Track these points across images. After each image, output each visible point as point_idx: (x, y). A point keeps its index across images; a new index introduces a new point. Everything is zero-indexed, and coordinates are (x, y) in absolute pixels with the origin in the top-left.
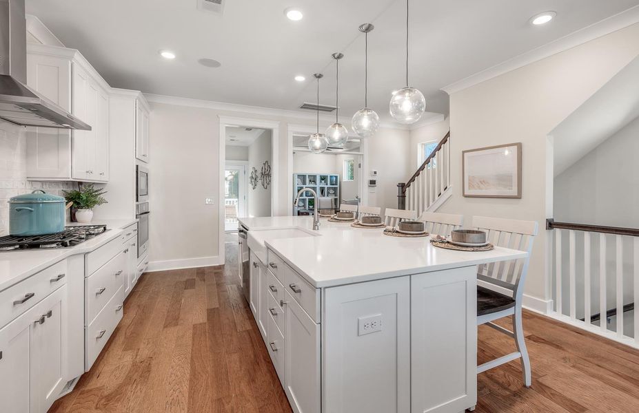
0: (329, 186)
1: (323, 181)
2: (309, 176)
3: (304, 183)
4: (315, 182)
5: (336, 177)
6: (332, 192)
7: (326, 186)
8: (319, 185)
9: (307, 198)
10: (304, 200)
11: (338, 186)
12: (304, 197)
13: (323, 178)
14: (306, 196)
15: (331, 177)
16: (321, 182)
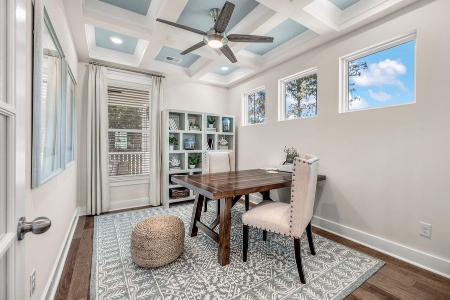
0: (221, 133)
1: (211, 126)
2: (189, 115)
3: (181, 127)
4: (198, 125)
5: (231, 119)
6: (224, 142)
7: (216, 134)
8: (205, 130)
9: (186, 152)
10: (180, 156)
11: (233, 134)
12: (181, 150)
13: (212, 120)
14: (184, 148)
15: (223, 118)
16: (208, 127)
